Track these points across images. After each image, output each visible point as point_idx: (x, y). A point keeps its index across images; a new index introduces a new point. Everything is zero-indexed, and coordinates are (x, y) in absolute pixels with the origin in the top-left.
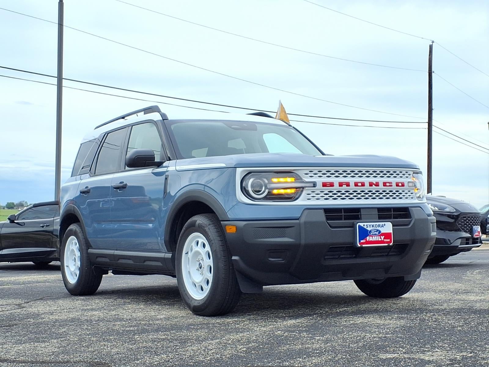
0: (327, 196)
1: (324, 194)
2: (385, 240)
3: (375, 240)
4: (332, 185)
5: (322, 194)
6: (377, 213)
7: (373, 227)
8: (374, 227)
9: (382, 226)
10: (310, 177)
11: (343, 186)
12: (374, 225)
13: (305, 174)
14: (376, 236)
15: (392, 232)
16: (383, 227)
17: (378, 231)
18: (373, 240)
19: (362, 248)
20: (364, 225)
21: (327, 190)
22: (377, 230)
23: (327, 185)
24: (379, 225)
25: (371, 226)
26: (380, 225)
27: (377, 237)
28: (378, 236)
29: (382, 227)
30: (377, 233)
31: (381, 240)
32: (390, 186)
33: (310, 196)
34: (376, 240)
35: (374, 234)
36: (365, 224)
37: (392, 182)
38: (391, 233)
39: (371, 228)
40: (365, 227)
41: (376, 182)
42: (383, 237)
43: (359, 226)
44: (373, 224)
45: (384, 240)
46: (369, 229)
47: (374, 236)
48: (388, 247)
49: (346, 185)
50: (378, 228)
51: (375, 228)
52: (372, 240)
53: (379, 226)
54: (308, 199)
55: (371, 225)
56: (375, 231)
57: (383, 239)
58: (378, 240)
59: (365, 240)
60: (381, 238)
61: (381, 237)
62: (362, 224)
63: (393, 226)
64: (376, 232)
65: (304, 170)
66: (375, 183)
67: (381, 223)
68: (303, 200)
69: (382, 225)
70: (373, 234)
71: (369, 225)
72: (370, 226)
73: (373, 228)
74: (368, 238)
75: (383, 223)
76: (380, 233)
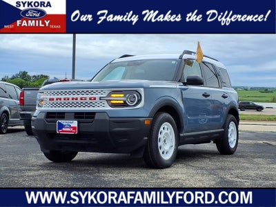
6: (74, 115)
15: (77, 126)
20: (61, 122)
21: (51, 102)
23: (51, 100)
43: (58, 122)
50: (69, 124)
66: (75, 98)
76: (70, 127)
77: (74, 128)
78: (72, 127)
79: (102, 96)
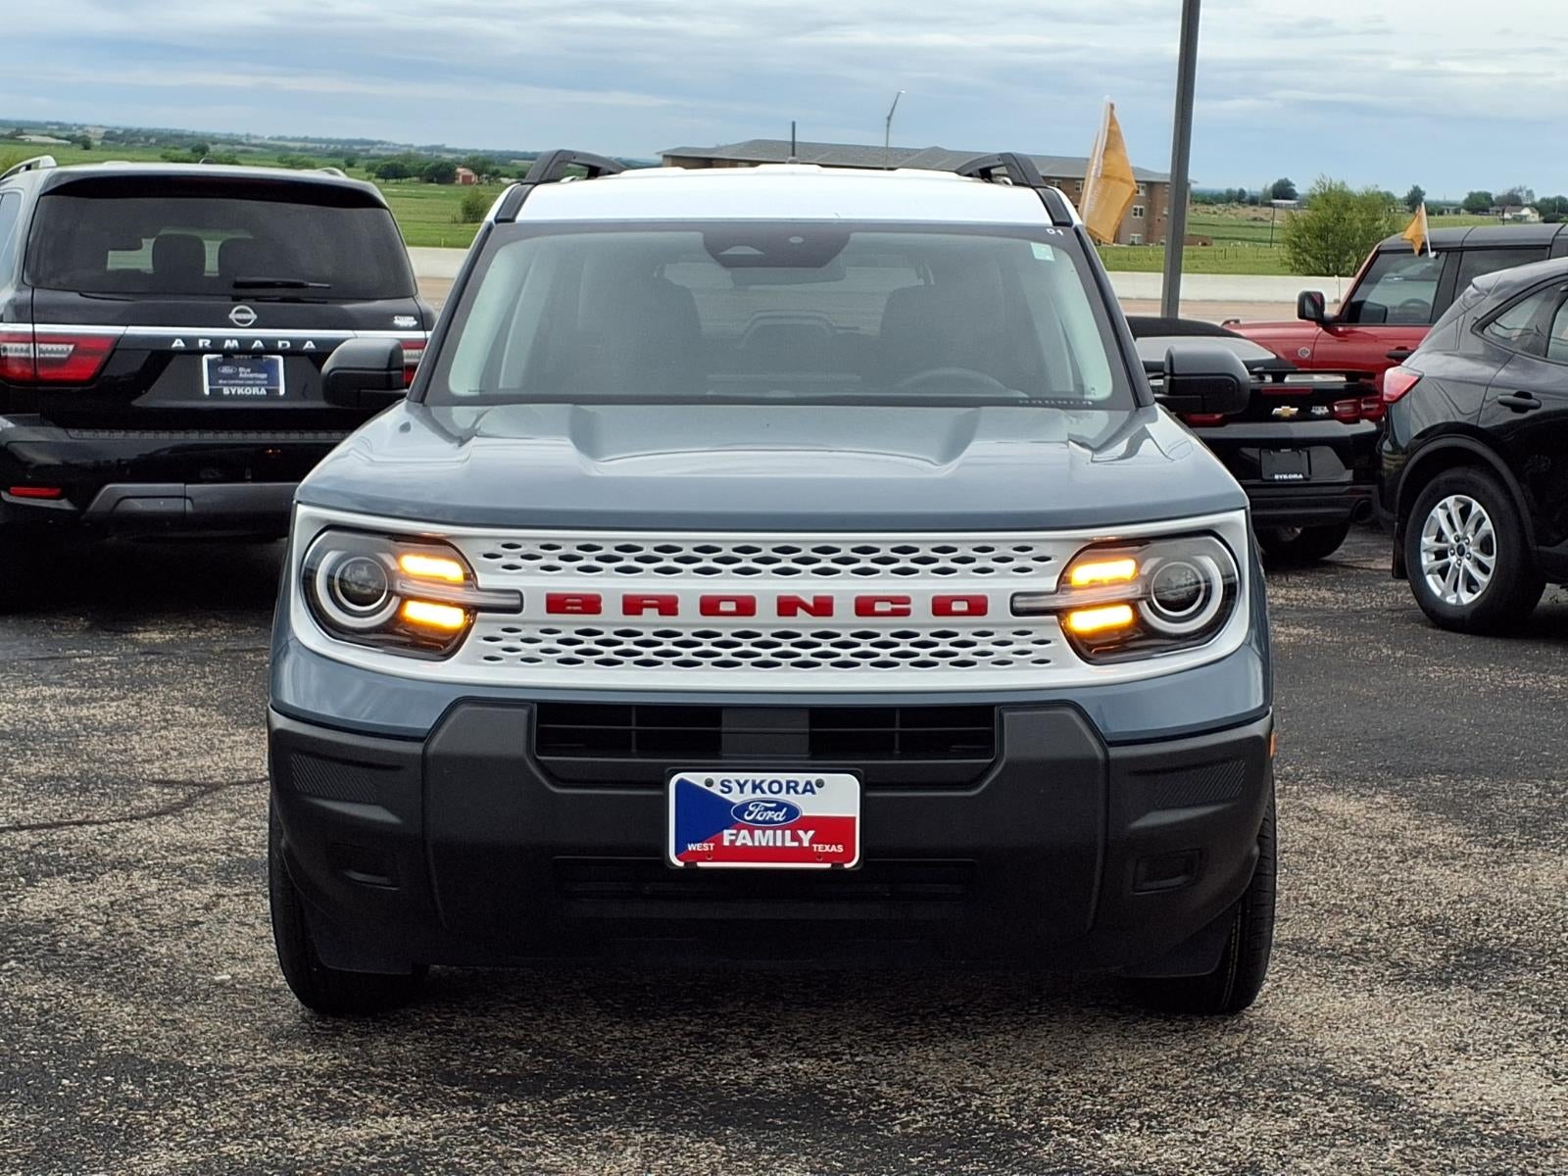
0: (569, 651)
1: (560, 642)
2: (820, 846)
3: (764, 844)
4: (591, 604)
5: (550, 642)
6: (807, 730)
7: (758, 791)
8: (763, 792)
9: (809, 788)
10: (505, 567)
11: (645, 610)
12: (762, 782)
13: (487, 556)
14: (775, 829)
15: (854, 811)
16: (813, 792)
17: (785, 810)
18: (757, 844)
19: (691, 873)
20: (709, 783)
21: (569, 624)
22: (780, 806)
23: (569, 608)
24: (788, 782)
25: (748, 787)
26: (797, 784)
27: (779, 832)
28: (783, 829)
29: (809, 794)
30: (779, 816)
31: (796, 844)
32: (895, 613)
33: (498, 647)
34: (771, 844)
35: (759, 818)
36: (717, 777)
37: (911, 597)
38: (854, 819)
39: (748, 795)
40: (716, 790)
41: (816, 599)
42: (806, 837)
43: (681, 784)
44: (758, 777)
45: (811, 847)
46: (735, 798)
47: (764, 830)
48: (836, 874)
49: (656, 611)
50: (782, 797)
51: (769, 796)
52: (750, 844)
53: (791, 787)
54: (486, 658)
55: (746, 782)
56: (767, 809)
57: (806, 844)
58: (779, 844)
59: (712, 845)
60: (795, 837)
61: (801, 833)
62: (697, 779)
63: (865, 788)
64: (770, 813)
65: (480, 541)
66: (811, 603)
67: (802, 778)
68: (468, 661)
69: (808, 783)
70: (754, 821)
71: (738, 782)
72: (742, 786)
73: (758, 794)
74: (727, 836)
75: (814, 777)
76: (793, 818)
77: (830, 829)
78: (808, 823)
79: (1026, 584)
